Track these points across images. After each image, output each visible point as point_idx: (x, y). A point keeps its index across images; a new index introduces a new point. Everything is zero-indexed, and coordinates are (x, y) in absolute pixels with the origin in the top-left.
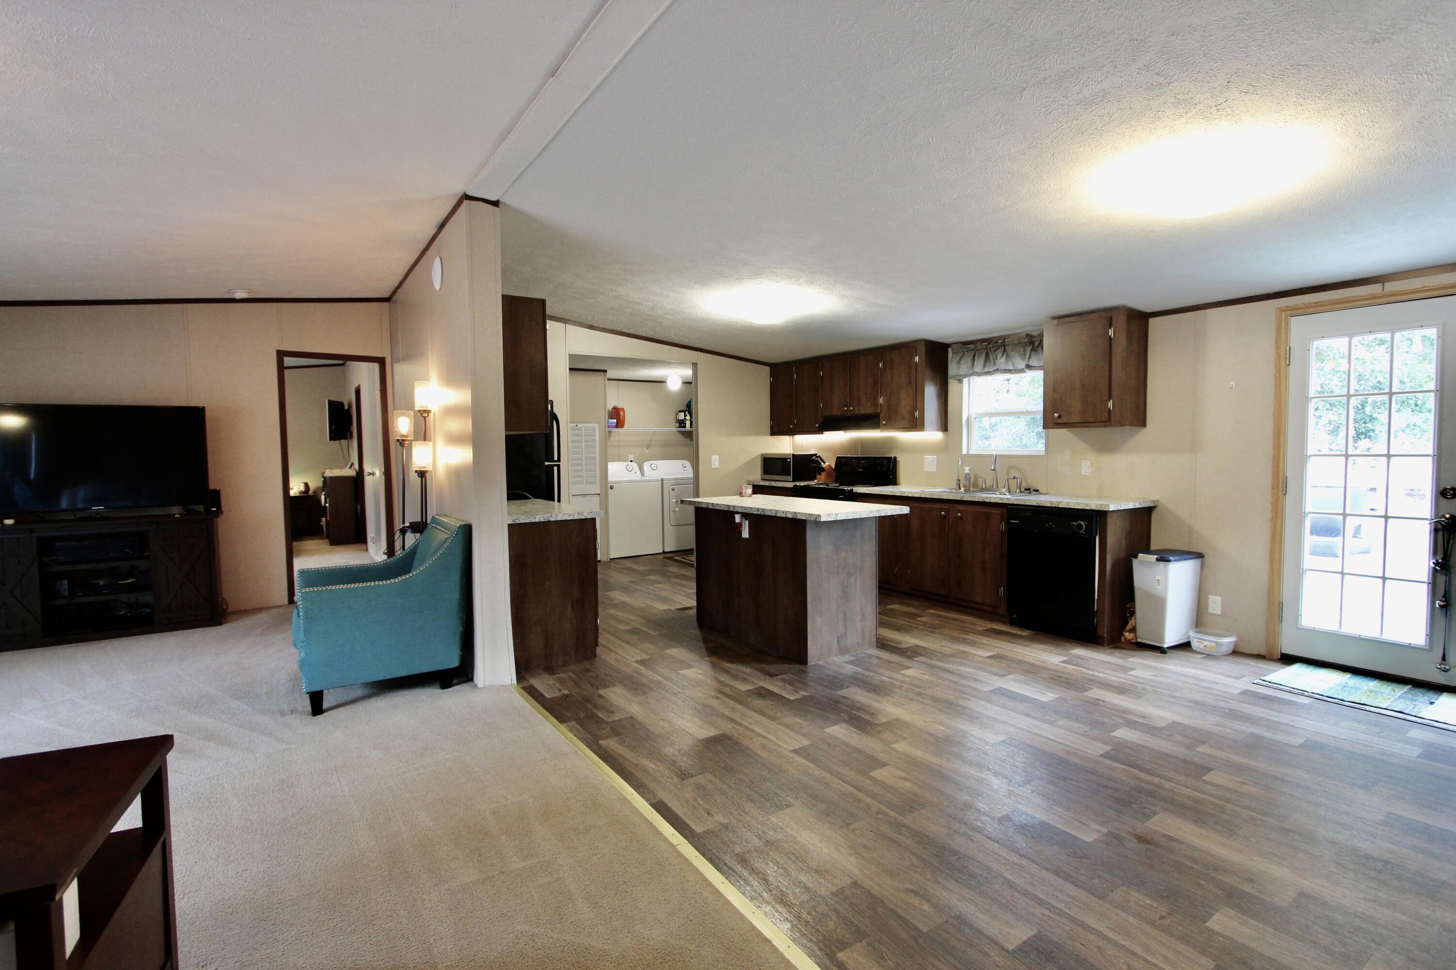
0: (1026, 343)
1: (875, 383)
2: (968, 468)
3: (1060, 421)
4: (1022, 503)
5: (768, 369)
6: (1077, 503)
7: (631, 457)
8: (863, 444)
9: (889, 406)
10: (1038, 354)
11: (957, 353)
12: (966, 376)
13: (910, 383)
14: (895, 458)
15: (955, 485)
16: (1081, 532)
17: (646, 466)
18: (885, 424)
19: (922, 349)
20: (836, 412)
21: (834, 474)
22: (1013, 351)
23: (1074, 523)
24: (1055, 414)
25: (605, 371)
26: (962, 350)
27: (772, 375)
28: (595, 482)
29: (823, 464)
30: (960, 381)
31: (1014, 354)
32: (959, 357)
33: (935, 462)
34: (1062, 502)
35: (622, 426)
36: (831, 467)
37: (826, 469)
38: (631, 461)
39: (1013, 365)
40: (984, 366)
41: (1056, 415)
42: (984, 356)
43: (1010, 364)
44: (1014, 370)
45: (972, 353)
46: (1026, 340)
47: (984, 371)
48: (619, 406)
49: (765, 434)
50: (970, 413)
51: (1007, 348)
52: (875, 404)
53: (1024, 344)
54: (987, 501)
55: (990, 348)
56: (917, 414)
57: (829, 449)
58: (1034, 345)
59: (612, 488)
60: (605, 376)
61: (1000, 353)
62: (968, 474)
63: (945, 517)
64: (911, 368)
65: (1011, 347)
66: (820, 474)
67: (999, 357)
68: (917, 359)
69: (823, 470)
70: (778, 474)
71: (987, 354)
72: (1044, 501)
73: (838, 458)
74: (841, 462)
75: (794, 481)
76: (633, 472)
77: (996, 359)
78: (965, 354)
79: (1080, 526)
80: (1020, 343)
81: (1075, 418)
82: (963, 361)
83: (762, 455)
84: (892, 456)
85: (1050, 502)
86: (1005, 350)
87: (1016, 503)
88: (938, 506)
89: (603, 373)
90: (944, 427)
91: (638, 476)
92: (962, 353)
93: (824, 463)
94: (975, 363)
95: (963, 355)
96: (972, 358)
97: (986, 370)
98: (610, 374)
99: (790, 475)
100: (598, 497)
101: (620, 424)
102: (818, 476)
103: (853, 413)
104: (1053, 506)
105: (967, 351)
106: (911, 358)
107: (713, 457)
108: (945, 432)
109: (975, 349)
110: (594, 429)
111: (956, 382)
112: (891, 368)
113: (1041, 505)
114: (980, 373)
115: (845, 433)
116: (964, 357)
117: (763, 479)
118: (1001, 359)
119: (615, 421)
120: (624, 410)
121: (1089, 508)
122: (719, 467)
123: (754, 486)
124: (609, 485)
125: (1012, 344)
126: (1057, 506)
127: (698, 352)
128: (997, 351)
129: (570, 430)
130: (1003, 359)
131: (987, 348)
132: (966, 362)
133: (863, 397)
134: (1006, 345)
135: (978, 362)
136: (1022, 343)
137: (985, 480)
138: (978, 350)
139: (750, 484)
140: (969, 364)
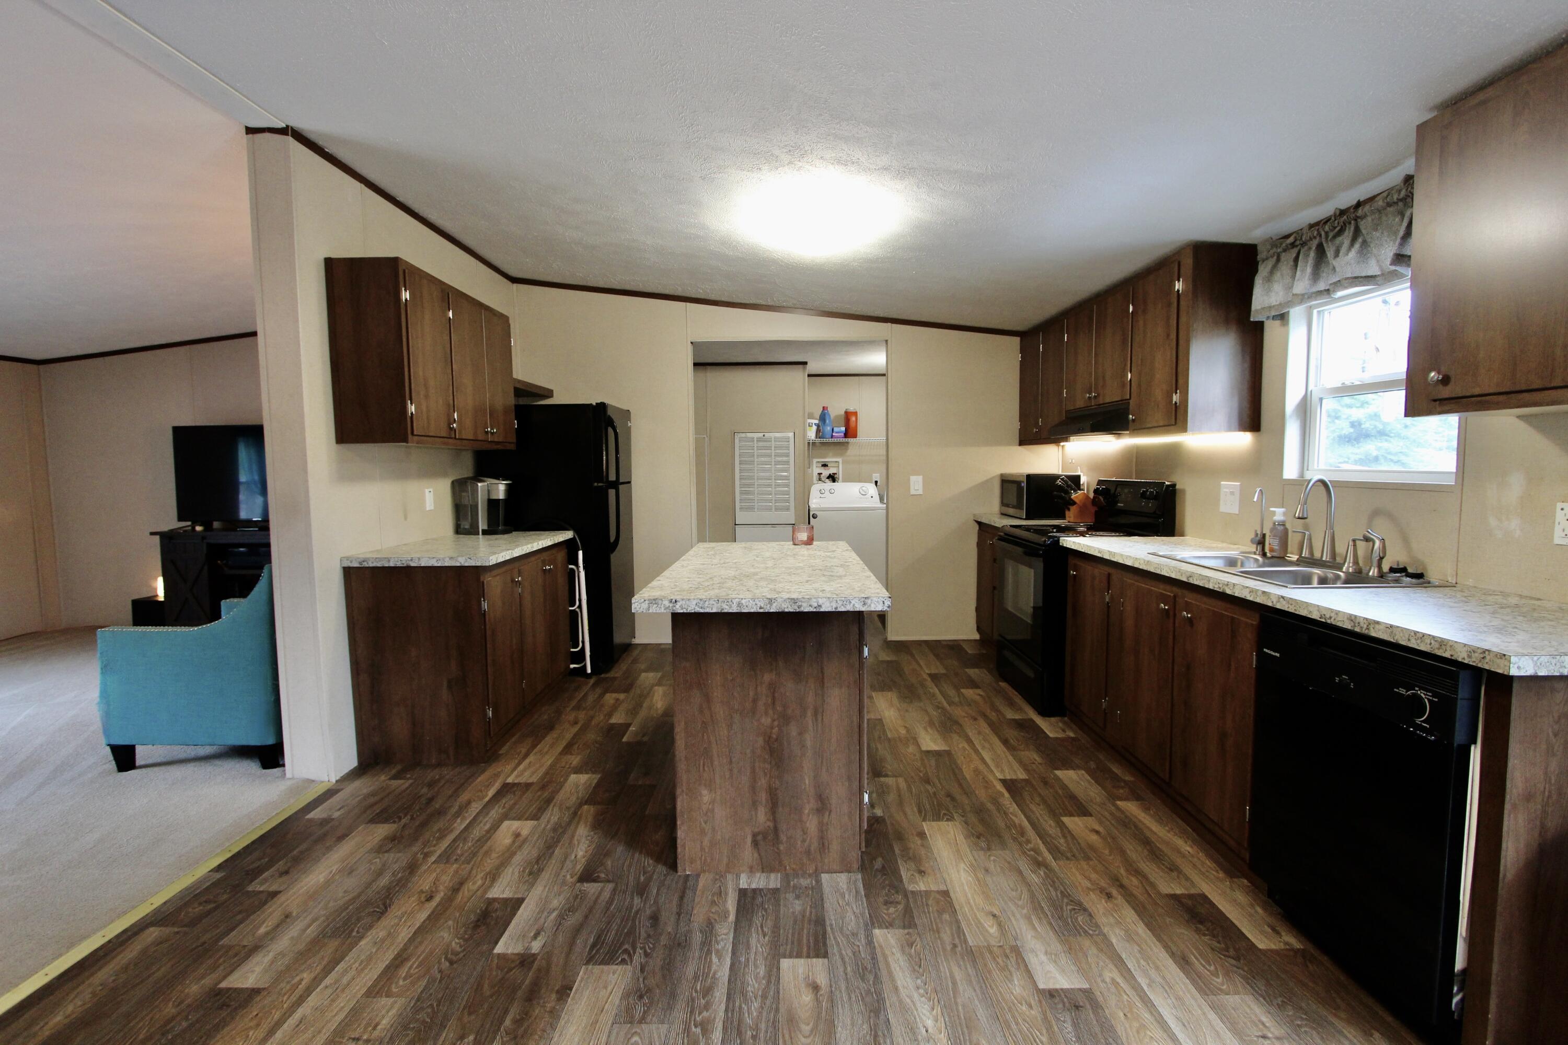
0: (1403, 200)
1: (1125, 342)
2: (1283, 510)
3: (1446, 392)
4: (1291, 610)
5: (1017, 340)
7: (876, 476)
8: (1139, 456)
9: (1140, 385)
12: (1281, 308)
13: (1168, 335)
14: (1175, 485)
18: (1133, 420)
19: (1189, 261)
20: (1079, 402)
21: (1092, 509)
22: (1375, 228)
24: (1432, 374)
25: (805, 363)
26: (1274, 250)
27: (1022, 349)
28: (788, 509)
29: (1076, 491)
30: (1283, 318)
31: (1379, 234)
32: (1270, 268)
33: (1238, 494)
35: (855, 436)
36: (1088, 498)
37: (1076, 500)
39: (1377, 261)
40: (1316, 278)
41: (1434, 375)
42: (1312, 253)
43: (1372, 261)
44: (1383, 274)
45: (1293, 253)
46: (1403, 193)
47: (1314, 289)
49: (1011, 444)
50: (1309, 390)
51: (1362, 224)
52: (1124, 383)
53: (1401, 205)
54: (1228, 591)
55: (1326, 233)
56: (1176, 398)
59: (814, 516)
60: (805, 369)
61: (1346, 239)
62: (1283, 524)
63: (1167, 613)
64: (1169, 305)
66: (1069, 510)
67: (1346, 250)
68: (1179, 286)
69: (1074, 503)
70: (1013, 506)
71: (1321, 249)
73: (1100, 482)
76: (869, 496)
77: (1340, 256)
78: (1283, 259)
79: (1417, 705)
81: (1488, 381)
82: (1277, 275)
83: (1002, 475)
84: (1169, 480)
86: (1357, 232)
87: (1278, 606)
89: (801, 366)
90: (1253, 422)
92: (1275, 258)
93: (1078, 489)
94: (1298, 273)
95: (1278, 260)
96: (1292, 263)
97: (1322, 286)
98: (813, 367)
99: (1023, 509)
101: (850, 432)
102: (1067, 513)
103: (1100, 402)
105: (1285, 251)
106: (1171, 286)
107: (913, 478)
108: (1256, 434)
109: (1298, 242)
110: (787, 439)
111: (1278, 322)
112: (1145, 312)
113: (1329, 621)
114: (1303, 295)
115: (1118, 438)
116: (1280, 264)
117: (1002, 514)
118: (1347, 255)
119: (843, 429)
120: (855, 414)
121: (1447, 655)
122: (920, 492)
123: (980, 524)
124: (811, 514)
125: (1372, 212)
126: (1364, 631)
127: (889, 324)
128: (1338, 240)
129: (737, 441)
130: (1353, 254)
131: (1320, 236)
132: (1283, 276)
133: (1109, 373)
134: (1361, 218)
135: (1303, 272)
136: (1395, 203)
137: (1310, 539)
138: (1305, 243)
139: (975, 521)
140: (1288, 279)
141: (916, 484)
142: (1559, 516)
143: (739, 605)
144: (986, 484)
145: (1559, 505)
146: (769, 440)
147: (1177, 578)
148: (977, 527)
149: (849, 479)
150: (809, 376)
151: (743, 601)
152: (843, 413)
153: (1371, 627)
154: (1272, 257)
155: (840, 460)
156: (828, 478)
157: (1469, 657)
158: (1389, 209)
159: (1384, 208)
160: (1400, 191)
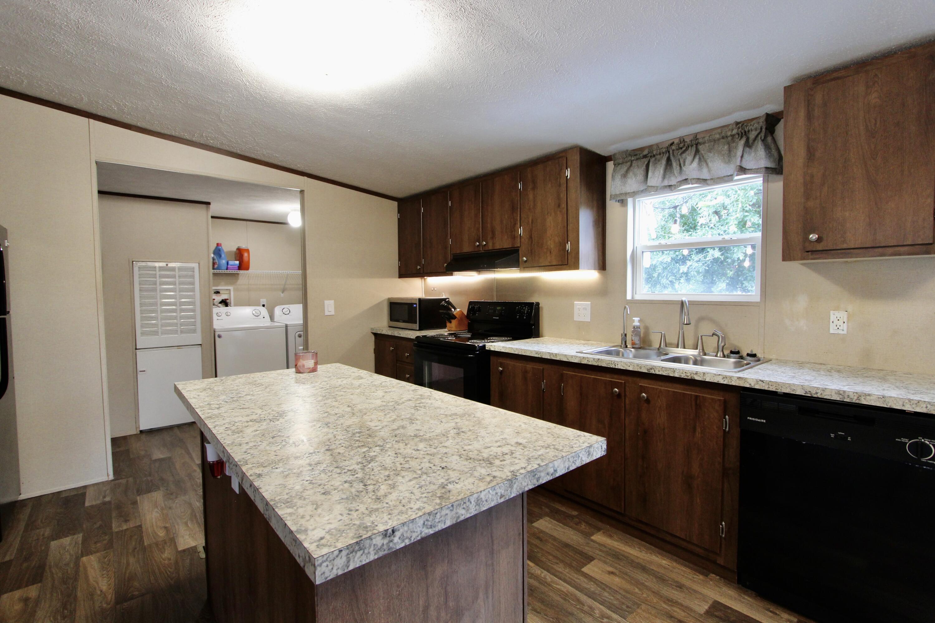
0: (733, 136)
1: (513, 209)
2: (639, 319)
3: (820, 247)
5: (396, 203)
7: (263, 301)
8: (499, 286)
9: (531, 237)
10: (756, 150)
11: (622, 163)
12: (634, 194)
13: (559, 206)
14: (538, 304)
15: (619, 341)
16: (924, 460)
17: (278, 311)
18: (526, 261)
19: (576, 159)
20: (467, 249)
21: (466, 322)
22: (710, 151)
23: (905, 440)
24: (811, 235)
25: (208, 204)
26: (630, 158)
27: (400, 210)
28: (194, 331)
29: (453, 310)
30: (623, 202)
31: (711, 155)
32: (626, 168)
33: (589, 309)
35: (247, 269)
36: (463, 313)
37: (457, 316)
38: (264, 306)
39: (709, 171)
40: (664, 177)
41: (813, 237)
42: (664, 162)
43: (705, 170)
44: (712, 179)
45: (646, 161)
46: (735, 132)
47: (663, 185)
49: (392, 277)
50: (636, 245)
51: (700, 147)
52: (514, 238)
53: (730, 138)
54: (697, 378)
55: (673, 150)
56: (568, 246)
57: (460, 291)
58: (748, 139)
59: (221, 336)
60: (208, 209)
61: (689, 157)
62: (638, 327)
63: (619, 395)
64: (560, 185)
65: (707, 145)
66: (451, 322)
67: (687, 162)
68: (568, 173)
69: (454, 317)
70: (404, 321)
71: (669, 160)
73: (471, 303)
74: (474, 307)
75: (421, 329)
76: (261, 316)
77: (684, 165)
78: (633, 165)
79: (922, 448)
80: (723, 138)
81: (854, 240)
82: (631, 174)
83: (389, 299)
84: (534, 300)
86: (697, 151)
88: (607, 378)
89: (204, 206)
90: (602, 265)
91: (267, 322)
92: (629, 163)
93: (455, 309)
94: (650, 175)
95: (631, 165)
96: (644, 167)
97: (666, 183)
98: (216, 208)
99: (416, 323)
100: (199, 349)
101: (243, 266)
102: (448, 324)
103: (486, 248)
105: (637, 159)
106: (560, 172)
107: (327, 302)
108: (604, 271)
109: (650, 155)
110: (193, 270)
111: (618, 204)
112: (534, 188)
113: (815, 396)
114: (657, 187)
115: (479, 274)
116: (632, 168)
117: (390, 327)
118: (691, 164)
119: (237, 262)
120: (248, 251)
122: (333, 313)
123: (376, 335)
124: (217, 334)
125: (710, 141)
126: (857, 402)
127: (306, 178)
128: (684, 155)
129: (136, 269)
130: (695, 164)
131: (669, 152)
132: (635, 175)
133: (498, 229)
134: (701, 144)
135: (653, 173)
136: (727, 137)
137: (665, 336)
138: (654, 156)
139: (372, 333)
140: (641, 177)
141: (330, 307)
142: (832, 318)
143: (479, 501)
144: (378, 305)
145: (832, 312)
146: (173, 269)
148: (373, 337)
149: (241, 303)
150: (212, 217)
151: (482, 495)
152: (234, 249)
153: (863, 398)
154: (626, 162)
155: (231, 288)
156: (220, 303)
158: (722, 140)
159: (719, 139)
160: (732, 130)
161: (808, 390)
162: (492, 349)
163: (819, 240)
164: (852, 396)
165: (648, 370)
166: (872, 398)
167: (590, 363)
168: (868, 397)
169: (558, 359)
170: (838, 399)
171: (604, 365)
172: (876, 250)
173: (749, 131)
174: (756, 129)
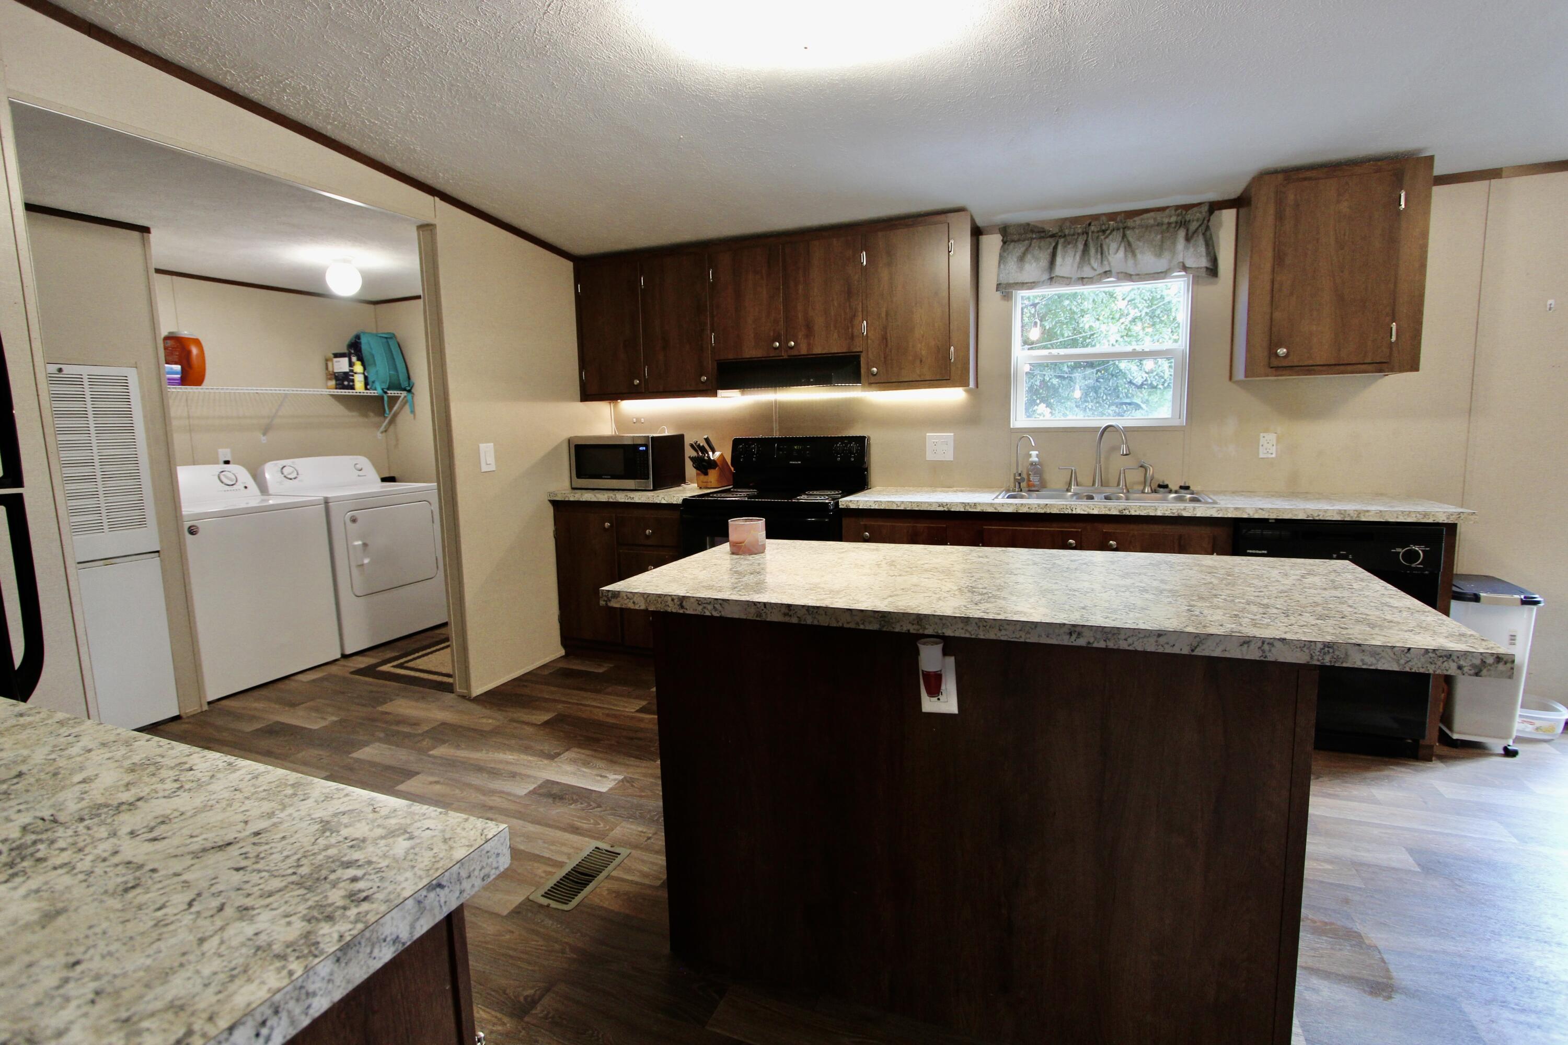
0: (1169, 224)
2: (1037, 452)
3: (1284, 363)
5: (571, 261)
6: (1403, 512)
7: (225, 454)
8: (786, 412)
9: (882, 338)
10: (1196, 246)
11: (1019, 240)
12: (1033, 285)
14: (859, 438)
16: (1413, 565)
17: (270, 472)
18: (876, 374)
19: (964, 227)
20: (751, 351)
22: (1139, 240)
23: (1398, 550)
24: (1280, 349)
25: (147, 230)
26: (1029, 235)
27: (579, 278)
28: (142, 523)
29: (711, 453)
30: (1009, 295)
31: (1141, 244)
32: (1023, 249)
33: (951, 444)
34: (1368, 511)
35: (199, 382)
36: (726, 458)
37: (718, 463)
38: (227, 462)
39: (1136, 264)
40: (1080, 266)
41: (1282, 351)
42: (1080, 246)
43: (1131, 262)
45: (1052, 242)
46: (1174, 216)
48: (185, 333)
50: (1016, 355)
51: (1128, 232)
53: (1165, 227)
55: (1091, 234)
56: (951, 353)
58: (1188, 231)
59: (192, 531)
60: (141, 243)
61: (1113, 242)
62: (1037, 464)
65: (1137, 231)
66: (706, 474)
67: (1111, 249)
69: (712, 465)
70: (614, 477)
71: (1086, 245)
72: (1326, 511)
73: (734, 441)
74: (739, 448)
75: (656, 489)
76: (240, 486)
77: (1106, 253)
78: (1033, 245)
79: (1412, 556)
80: (1158, 225)
81: (1322, 355)
82: (1029, 256)
83: (571, 439)
85: (1340, 512)
86: (1124, 238)
87: (1256, 516)
89: (136, 234)
91: (251, 498)
92: (1028, 242)
93: (714, 452)
94: (1058, 259)
95: (1030, 245)
96: (1051, 250)
97: (1082, 272)
99: (648, 478)
100: (155, 561)
101: (192, 376)
102: (701, 478)
103: (794, 353)
104: (1348, 519)
107: (483, 446)
108: (975, 390)
109: (1060, 234)
110: (124, 382)
112: (890, 263)
113: (1317, 518)
114: (1068, 277)
116: (1030, 249)
117: (575, 487)
118: (1115, 253)
119: (178, 368)
120: (199, 341)
121: (1431, 521)
122: (493, 467)
123: (555, 503)
124: (186, 526)
125: (1142, 226)
127: (437, 199)
128: (1109, 240)
131: (1087, 233)
132: (1037, 259)
133: (819, 322)
134: (1128, 228)
135: (1063, 258)
136: (1162, 224)
137: (1075, 473)
138: (1065, 236)
139: (550, 501)
140: (1044, 263)
141: (487, 456)
142: (1262, 441)
144: (556, 449)
145: (1262, 435)
146: (77, 381)
147: (1103, 513)
148: (550, 510)
153: (1362, 515)
157: (1448, 518)
158: (1156, 228)
159: (1152, 226)
160: (1171, 217)
161: (1310, 513)
162: (852, 506)
163: (1287, 356)
164: (1352, 515)
165: (1120, 511)
166: (1370, 514)
167: (1032, 511)
168: (1367, 514)
169: (978, 510)
170: (1339, 519)
171: (1055, 511)
172: (1338, 367)
173: (1189, 221)
174: (1198, 220)
